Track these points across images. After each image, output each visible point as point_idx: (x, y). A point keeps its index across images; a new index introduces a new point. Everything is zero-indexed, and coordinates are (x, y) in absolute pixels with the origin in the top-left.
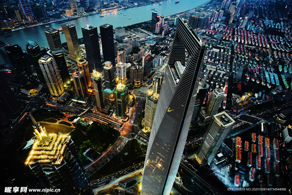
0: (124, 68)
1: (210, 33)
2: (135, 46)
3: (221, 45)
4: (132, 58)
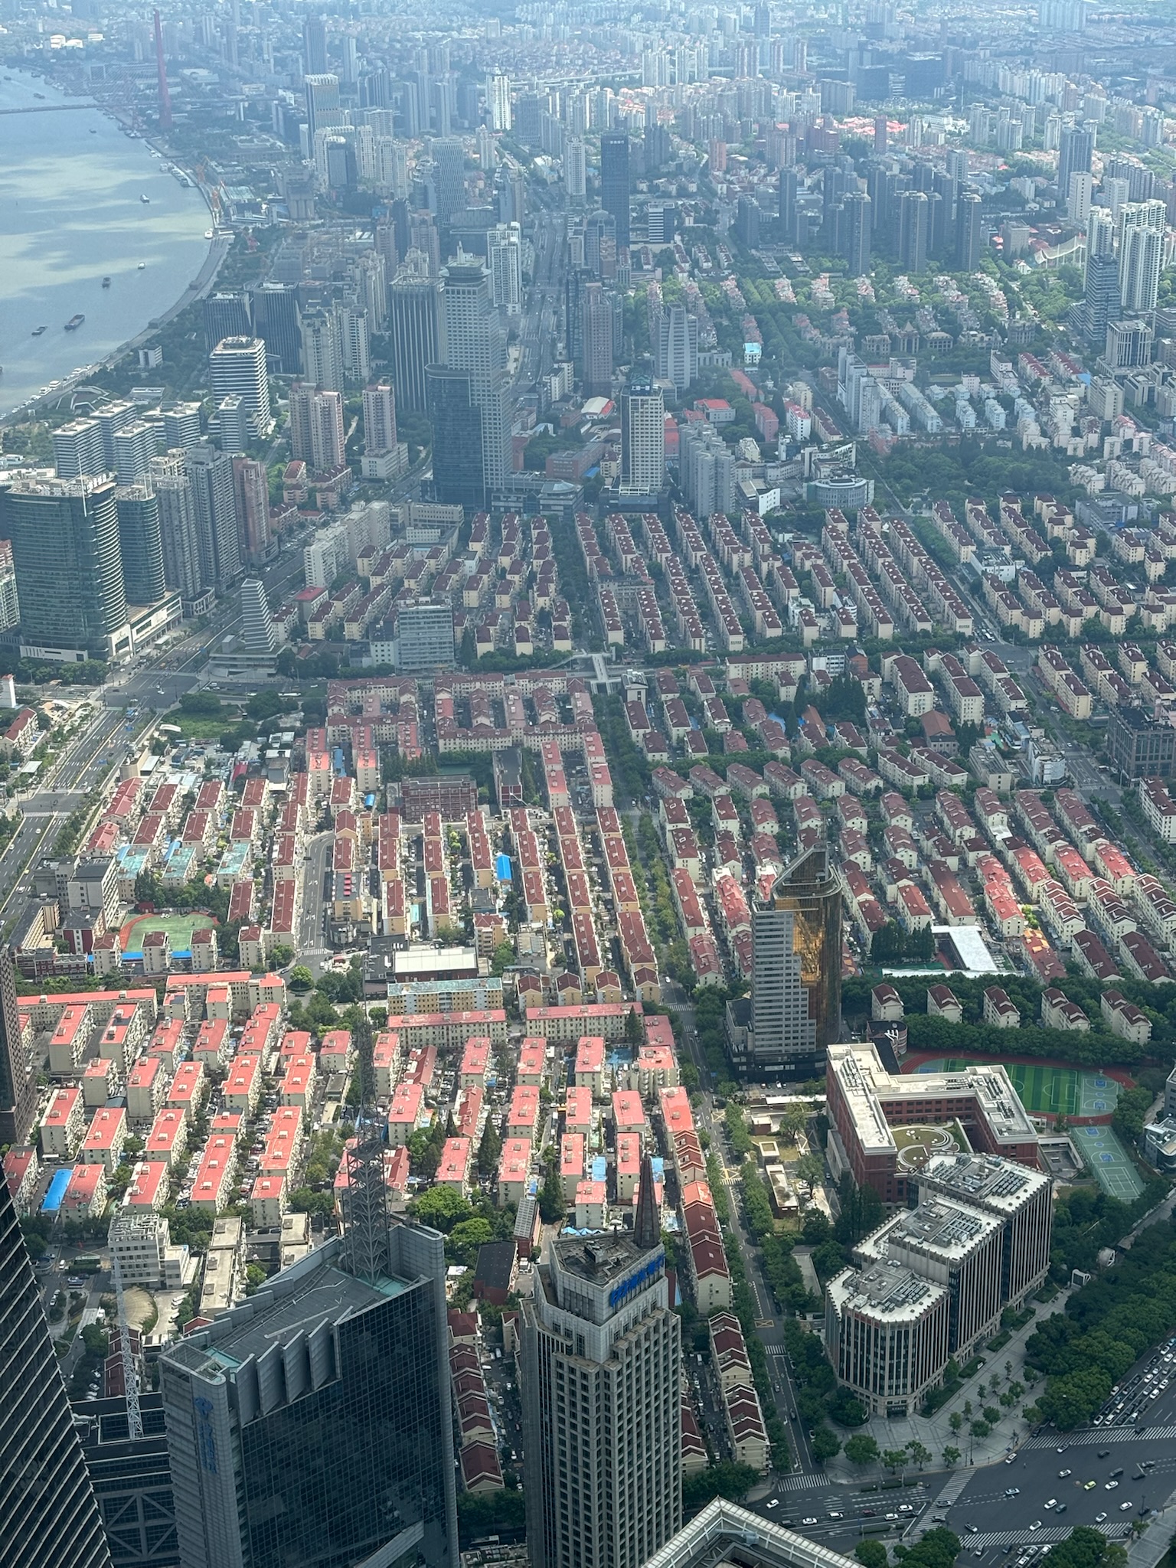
1: (317, 630)
3: (482, 732)
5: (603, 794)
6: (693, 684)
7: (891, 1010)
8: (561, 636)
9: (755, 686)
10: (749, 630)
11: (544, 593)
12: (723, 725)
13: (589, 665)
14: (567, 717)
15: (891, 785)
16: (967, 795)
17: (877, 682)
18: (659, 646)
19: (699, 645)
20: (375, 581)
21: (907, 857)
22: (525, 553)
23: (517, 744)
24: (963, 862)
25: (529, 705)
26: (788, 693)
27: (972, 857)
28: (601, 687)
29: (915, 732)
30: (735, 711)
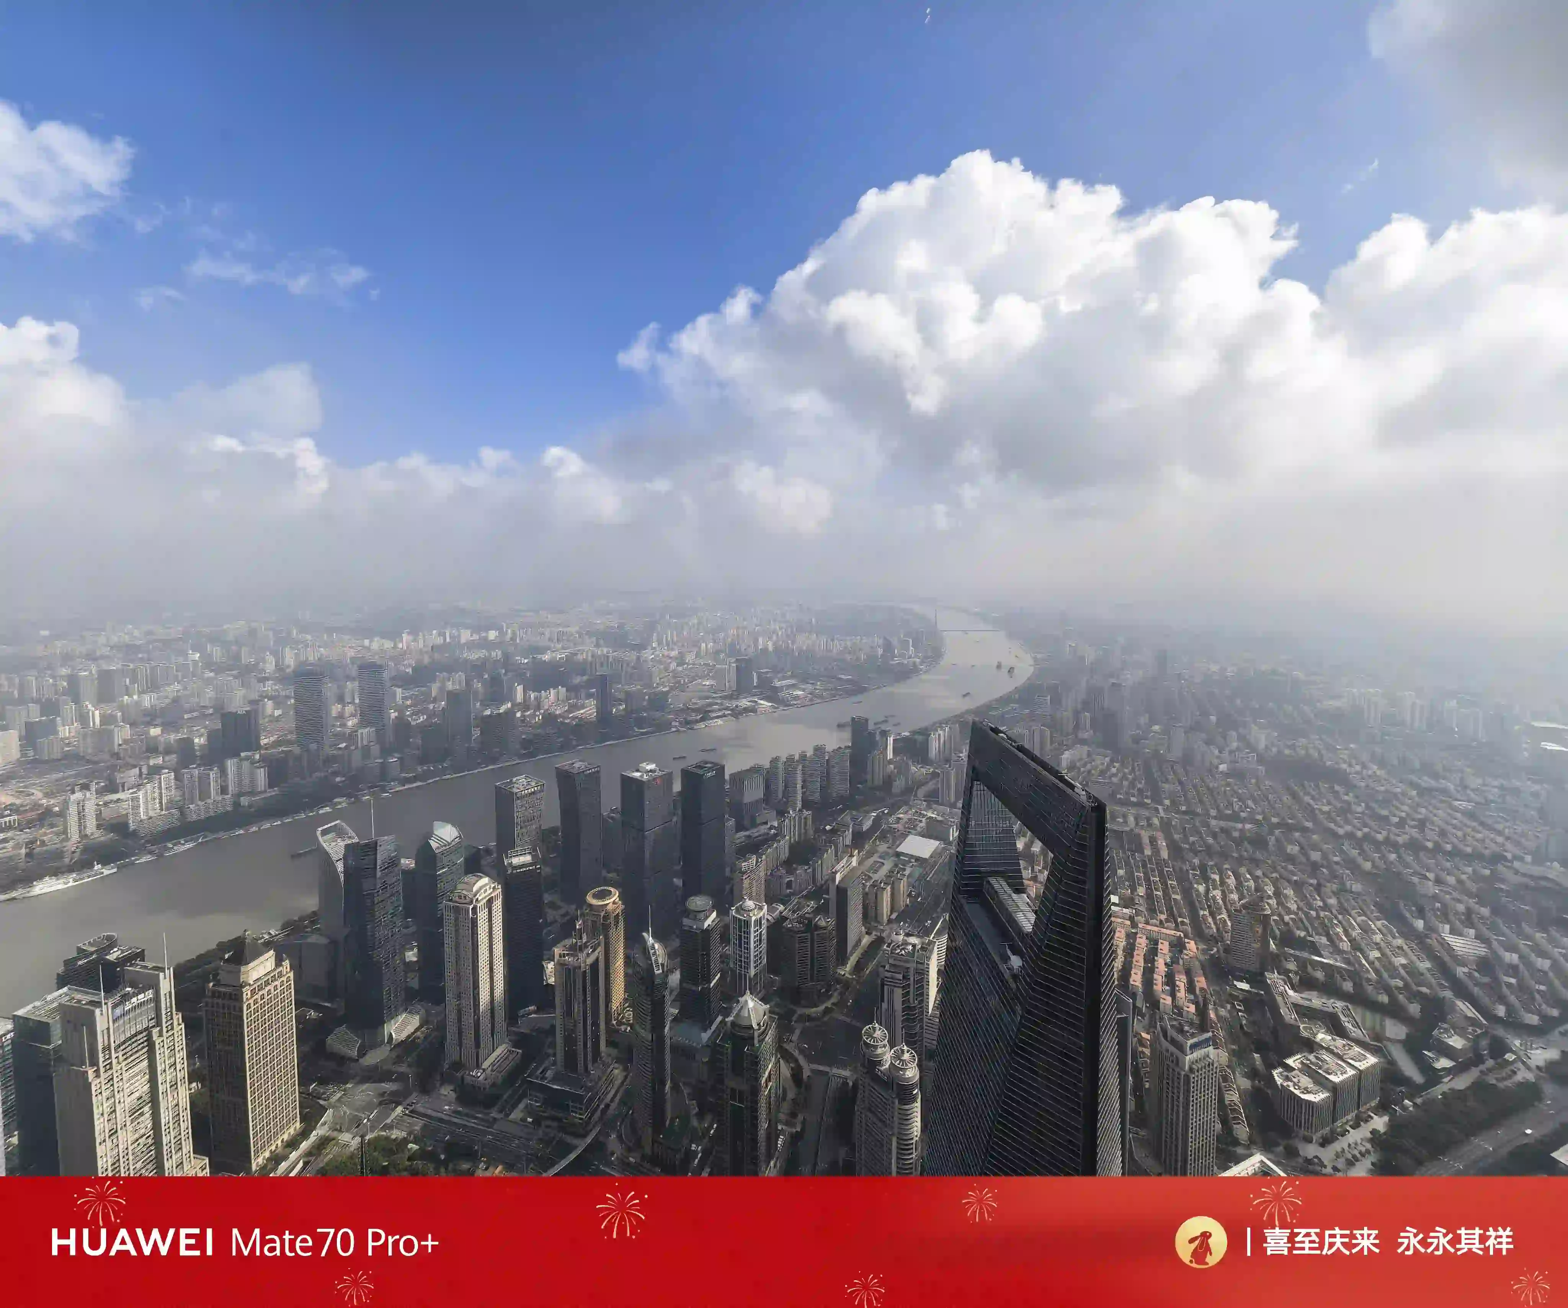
0: (759, 922)
2: (800, 835)
4: (789, 885)
5: (1165, 854)
6: (1197, 824)
7: (1292, 966)
8: (1147, 797)
9: (1222, 830)
10: (1218, 808)
11: (1140, 783)
12: (1210, 840)
13: (1157, 810)
14: (1150, 825)
15: (1281, 877)
16: (1318, 888)
17: (1273, 838)
18: (1184, 808)
19: (1199, 810)
20: (1082, 769)
21: (1294, 907)
22: (1133, 769)
23: (1132, 830)
24: (1318, 914)
25: (1136, 819)
26: (1236, 834)
27: (1322, 914)
28: (1162, 818)
29: (1291, 859)
30: (1215, 836)
